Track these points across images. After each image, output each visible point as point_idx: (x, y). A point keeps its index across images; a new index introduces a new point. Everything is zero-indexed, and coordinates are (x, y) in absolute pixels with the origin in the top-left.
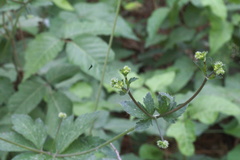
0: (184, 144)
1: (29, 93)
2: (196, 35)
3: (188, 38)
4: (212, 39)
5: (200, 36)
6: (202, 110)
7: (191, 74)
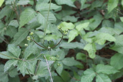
0: (91, 54)
1: (22, 33)
2: (103, 4)
3: (100, 6)
4: (108, 6)
5: (105, 5)
6: (99, 39)
7: (100, 22)
